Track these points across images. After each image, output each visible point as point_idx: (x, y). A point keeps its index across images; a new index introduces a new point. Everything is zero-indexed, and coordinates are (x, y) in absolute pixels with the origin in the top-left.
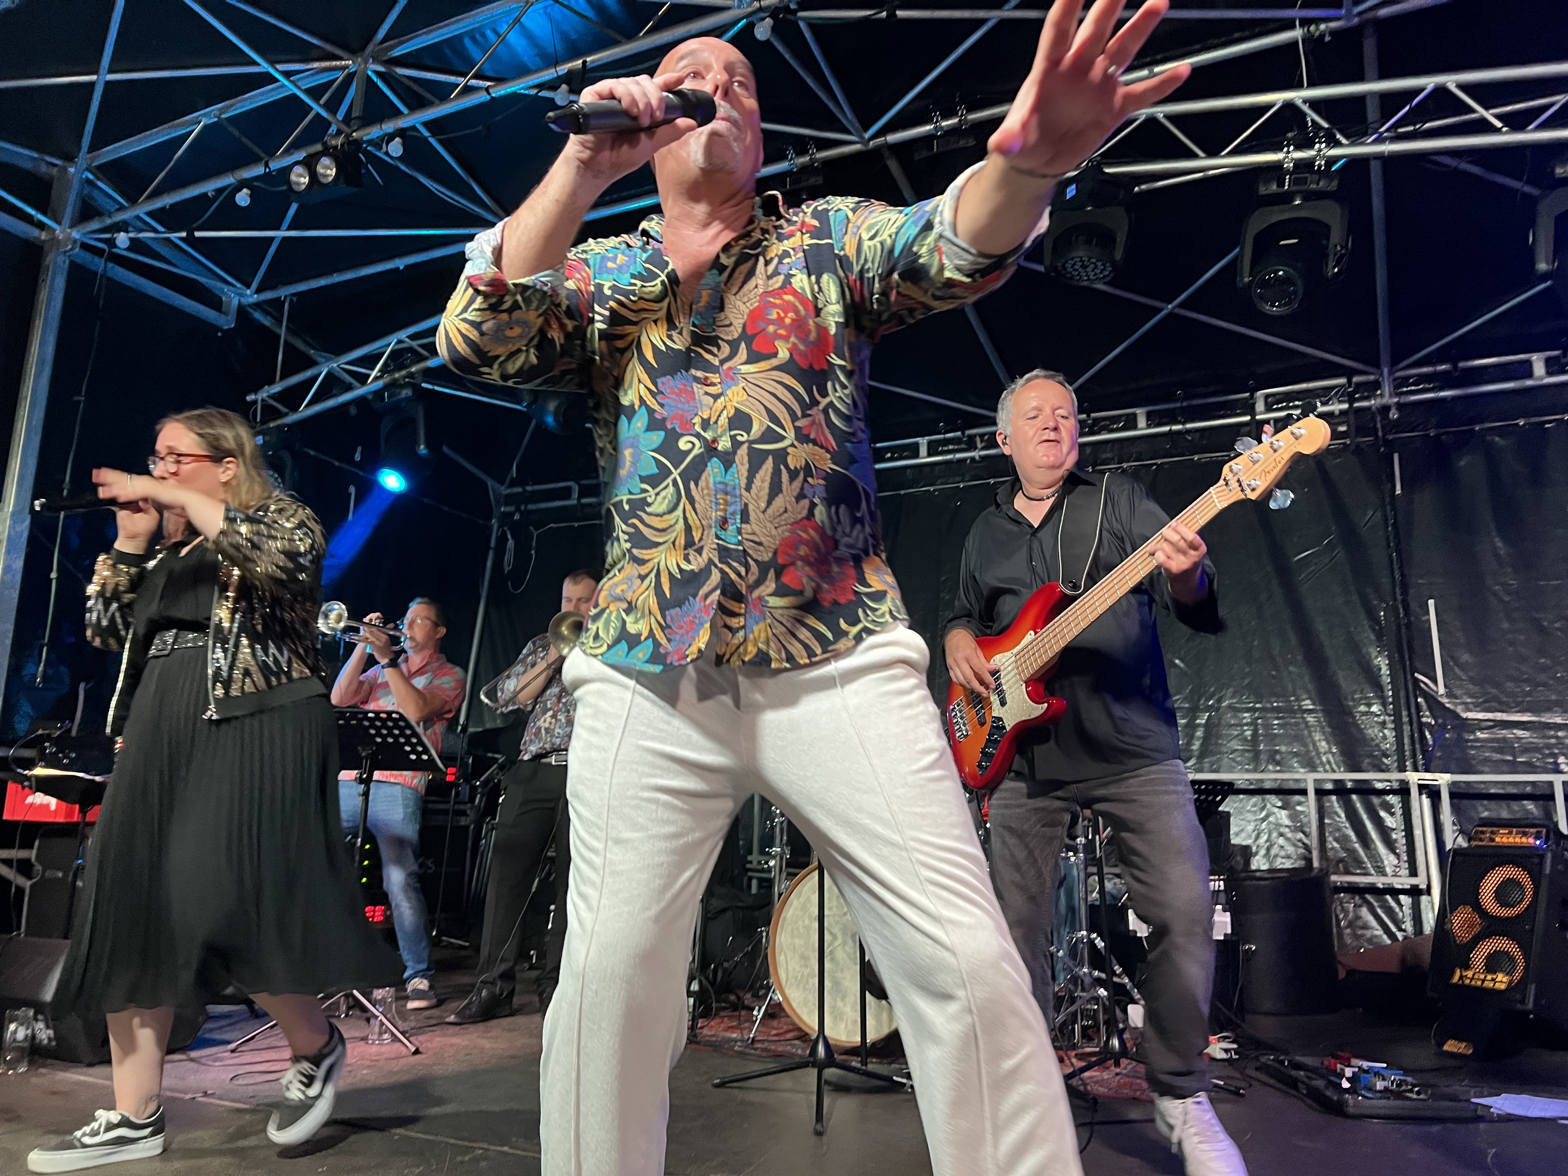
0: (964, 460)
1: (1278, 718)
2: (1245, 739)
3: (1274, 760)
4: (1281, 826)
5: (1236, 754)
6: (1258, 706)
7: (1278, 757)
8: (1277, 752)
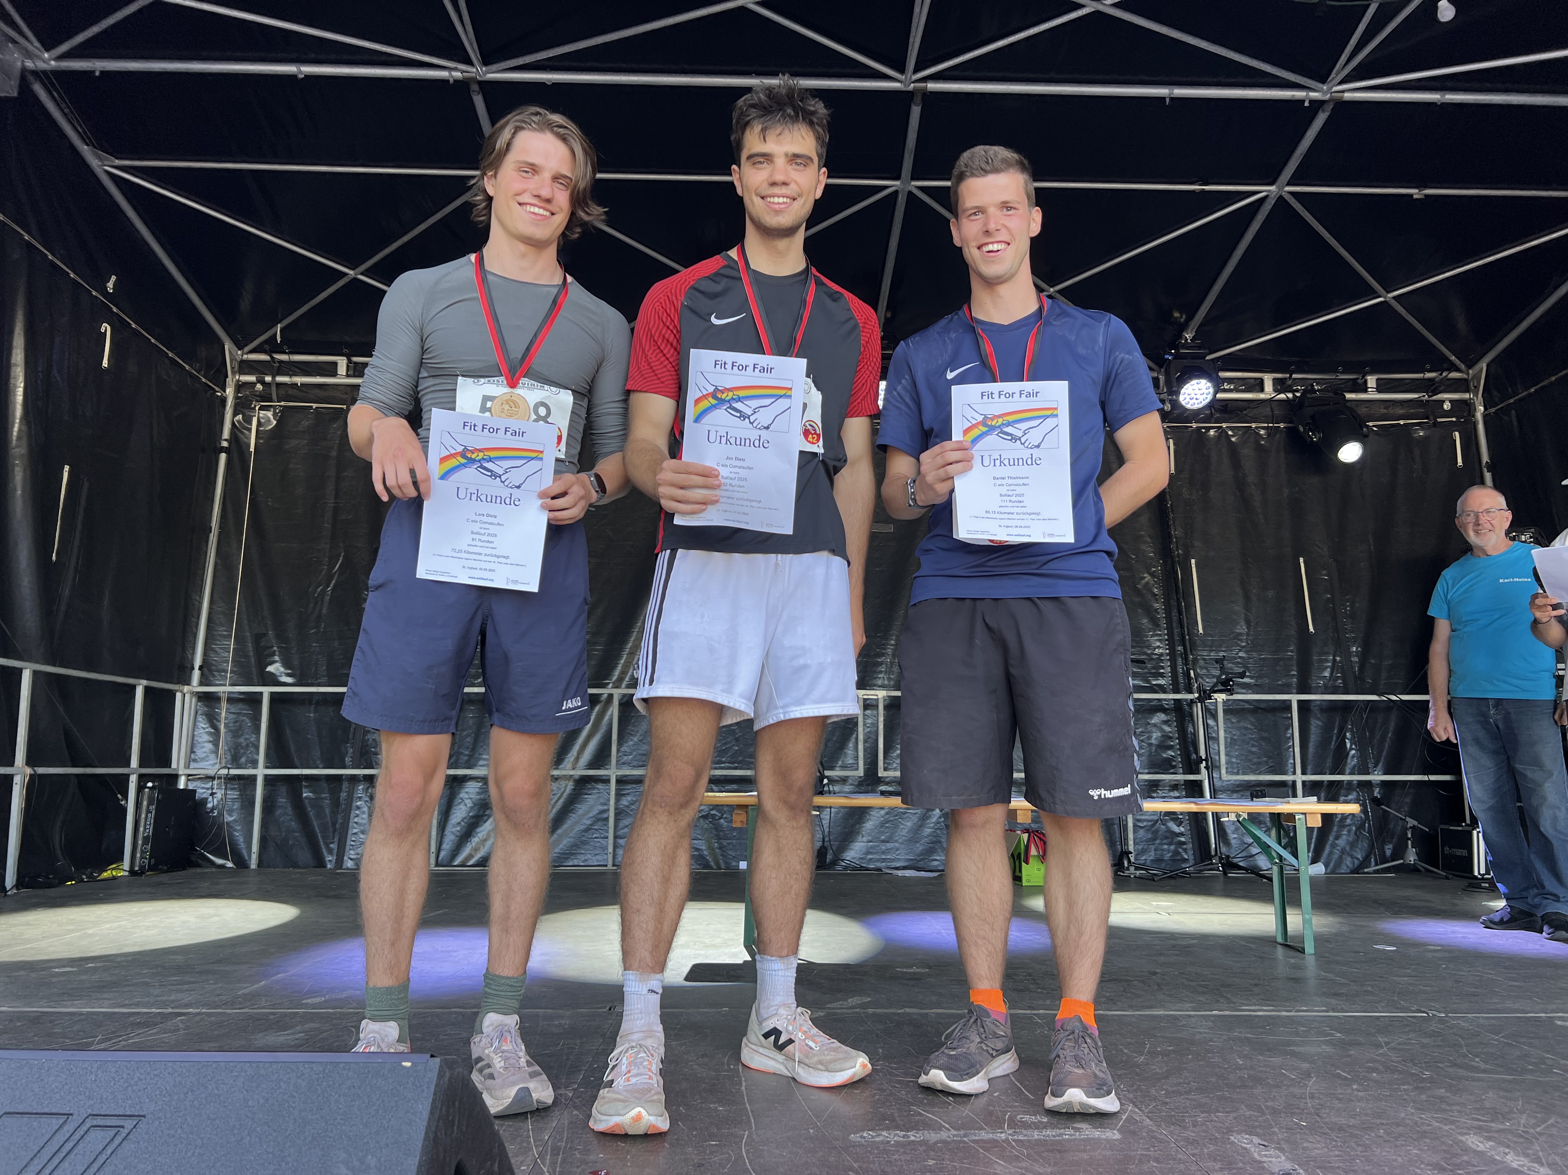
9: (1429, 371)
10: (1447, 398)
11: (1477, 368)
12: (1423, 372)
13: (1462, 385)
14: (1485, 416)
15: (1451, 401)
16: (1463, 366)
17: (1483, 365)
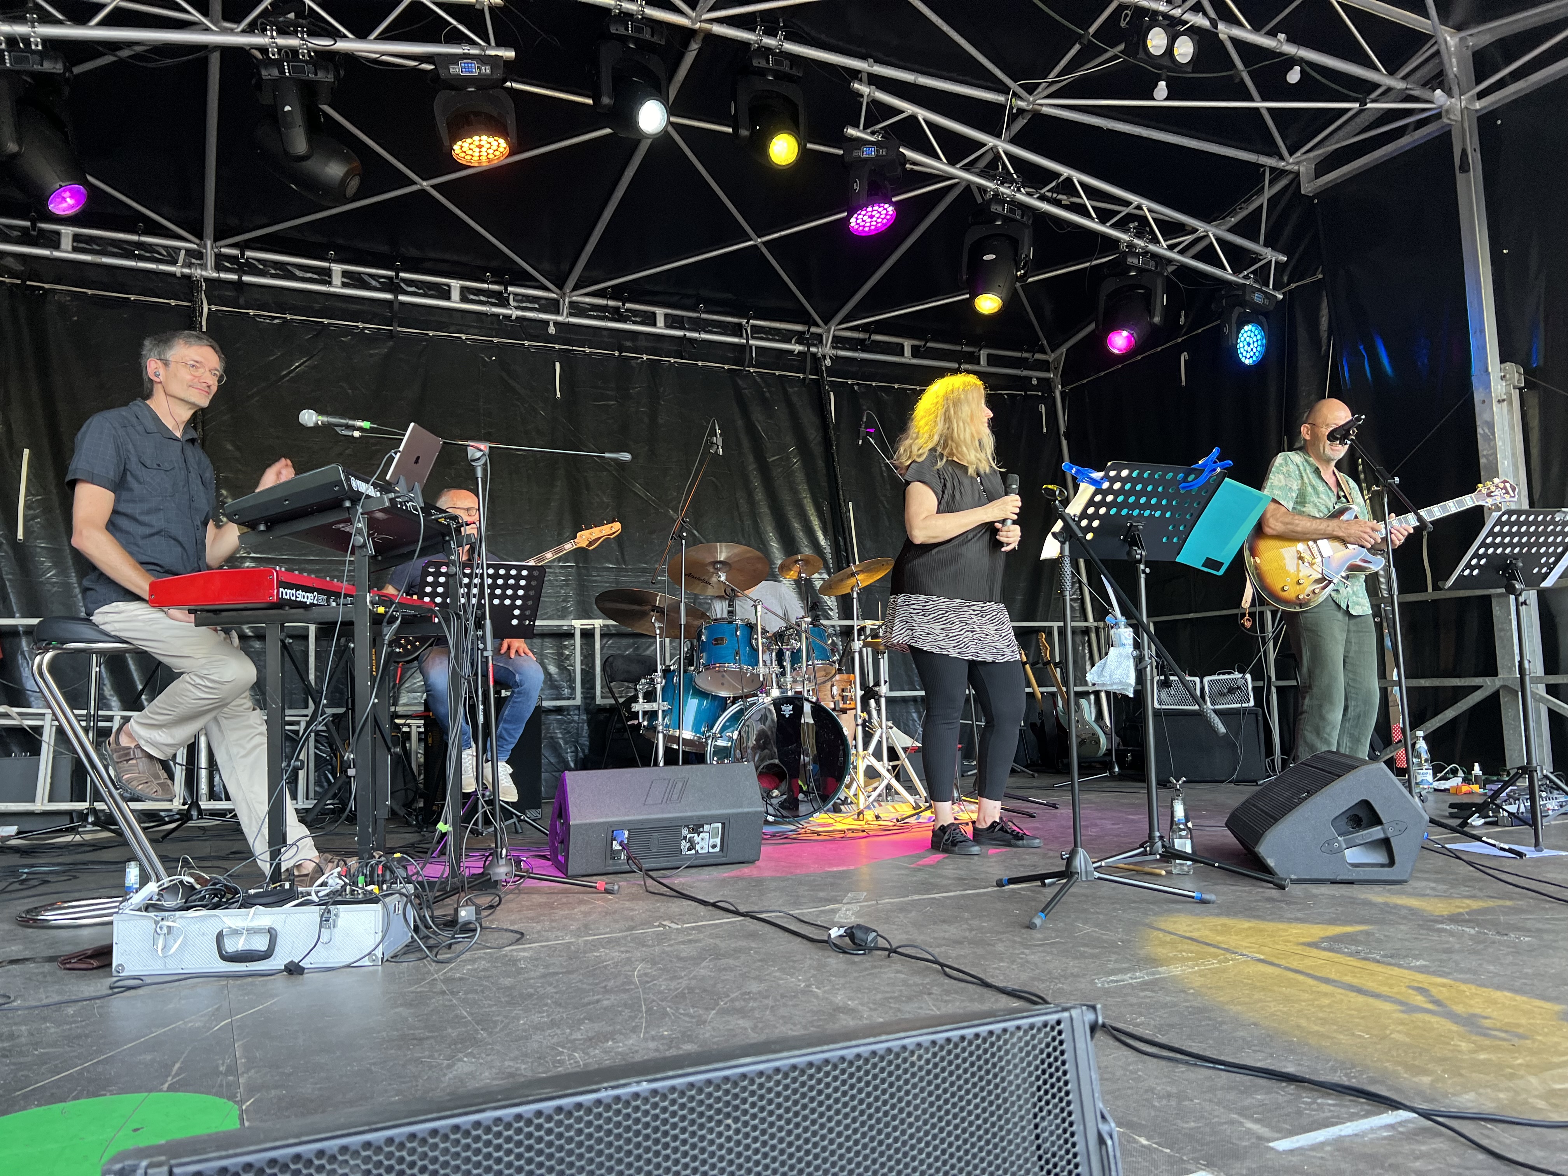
0: (498, 315)
9: (1026, 351)
10: (1035, 375)
11: (1058, 352)
12: (1020, 350)
13: (1044, 366)
14: (1062, 393)
15: (1038, 379)
16: (1049, 351)
17: (1064, 349)
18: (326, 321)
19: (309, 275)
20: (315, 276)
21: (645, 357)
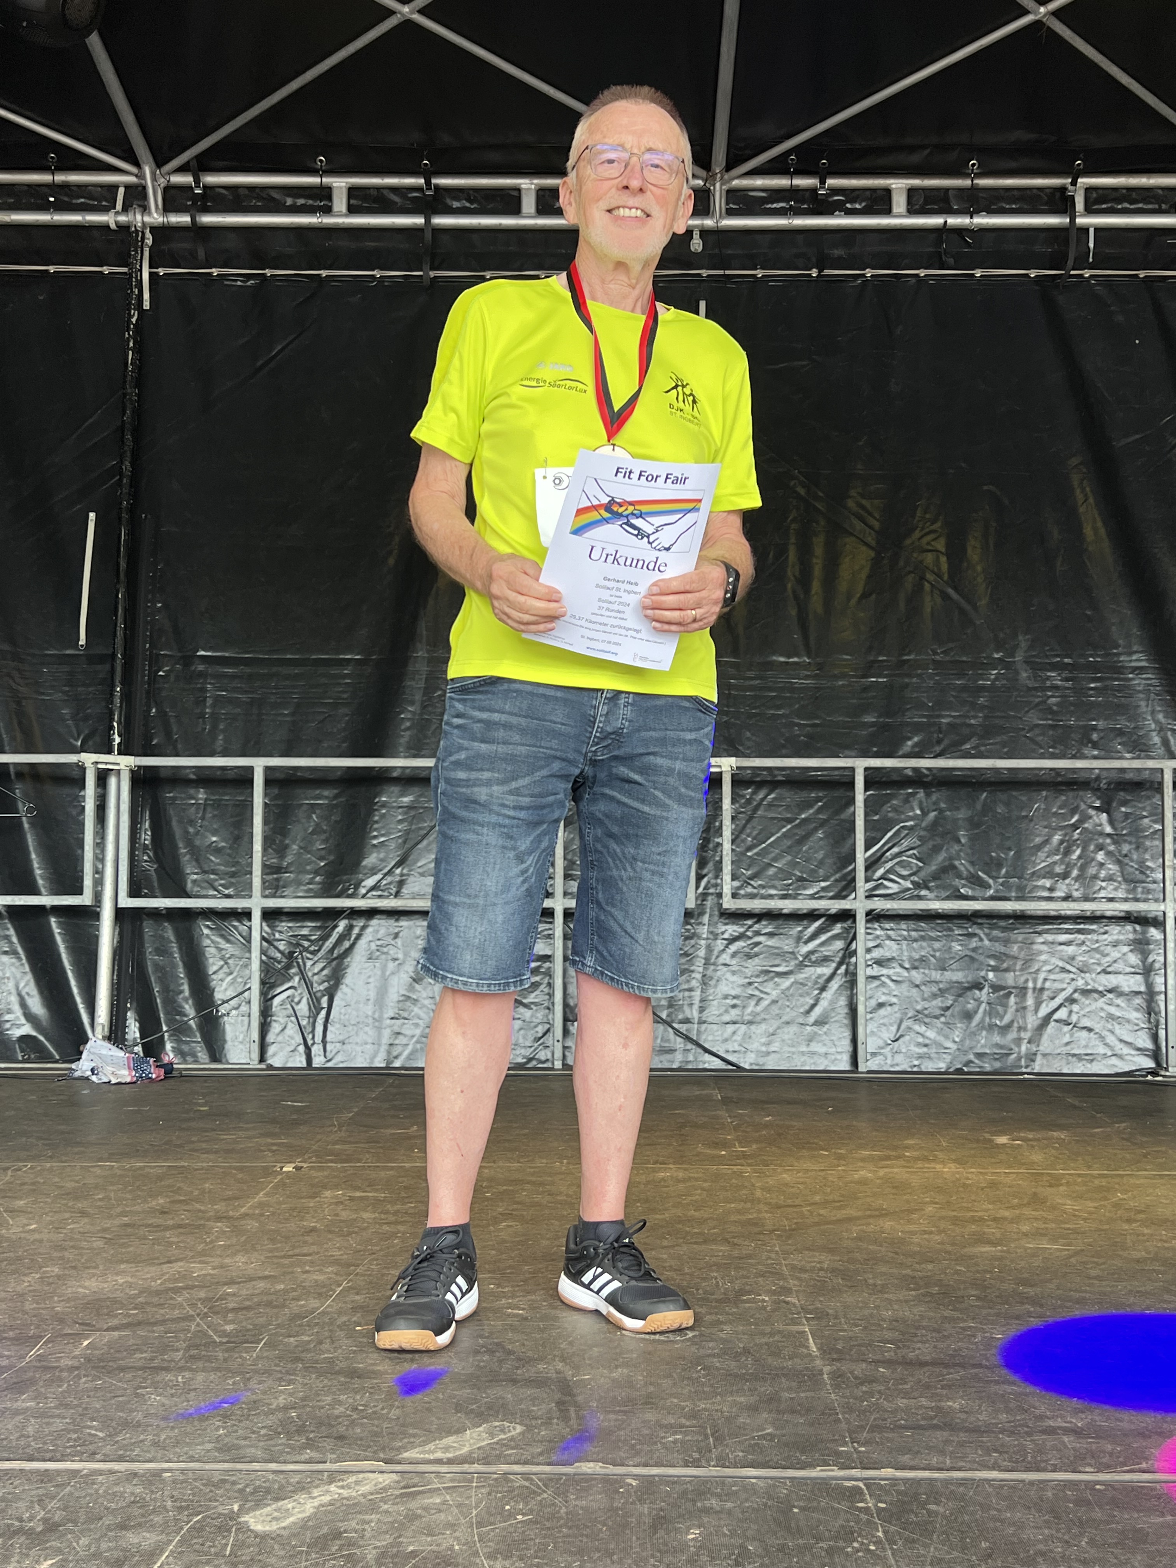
1: (1094, 680)
2: (1050, 710)
3: (1090, 741)
4: (1102, 834)
5: (1037, 731)
6: (1066, 660)
7: (1095, 736)
8: (1094, 728)
18: (324, 273)
19: (300, 202)
20: (310, 202)
21: (869, 273)
